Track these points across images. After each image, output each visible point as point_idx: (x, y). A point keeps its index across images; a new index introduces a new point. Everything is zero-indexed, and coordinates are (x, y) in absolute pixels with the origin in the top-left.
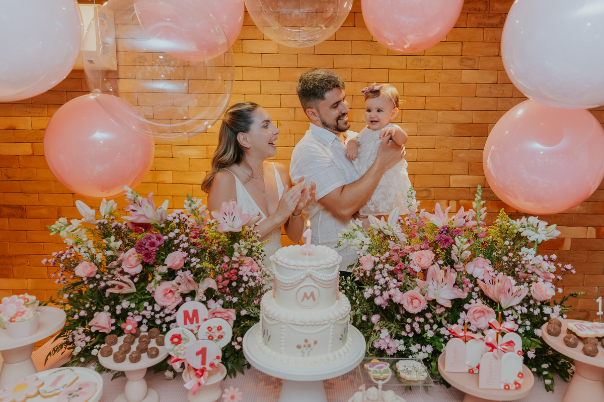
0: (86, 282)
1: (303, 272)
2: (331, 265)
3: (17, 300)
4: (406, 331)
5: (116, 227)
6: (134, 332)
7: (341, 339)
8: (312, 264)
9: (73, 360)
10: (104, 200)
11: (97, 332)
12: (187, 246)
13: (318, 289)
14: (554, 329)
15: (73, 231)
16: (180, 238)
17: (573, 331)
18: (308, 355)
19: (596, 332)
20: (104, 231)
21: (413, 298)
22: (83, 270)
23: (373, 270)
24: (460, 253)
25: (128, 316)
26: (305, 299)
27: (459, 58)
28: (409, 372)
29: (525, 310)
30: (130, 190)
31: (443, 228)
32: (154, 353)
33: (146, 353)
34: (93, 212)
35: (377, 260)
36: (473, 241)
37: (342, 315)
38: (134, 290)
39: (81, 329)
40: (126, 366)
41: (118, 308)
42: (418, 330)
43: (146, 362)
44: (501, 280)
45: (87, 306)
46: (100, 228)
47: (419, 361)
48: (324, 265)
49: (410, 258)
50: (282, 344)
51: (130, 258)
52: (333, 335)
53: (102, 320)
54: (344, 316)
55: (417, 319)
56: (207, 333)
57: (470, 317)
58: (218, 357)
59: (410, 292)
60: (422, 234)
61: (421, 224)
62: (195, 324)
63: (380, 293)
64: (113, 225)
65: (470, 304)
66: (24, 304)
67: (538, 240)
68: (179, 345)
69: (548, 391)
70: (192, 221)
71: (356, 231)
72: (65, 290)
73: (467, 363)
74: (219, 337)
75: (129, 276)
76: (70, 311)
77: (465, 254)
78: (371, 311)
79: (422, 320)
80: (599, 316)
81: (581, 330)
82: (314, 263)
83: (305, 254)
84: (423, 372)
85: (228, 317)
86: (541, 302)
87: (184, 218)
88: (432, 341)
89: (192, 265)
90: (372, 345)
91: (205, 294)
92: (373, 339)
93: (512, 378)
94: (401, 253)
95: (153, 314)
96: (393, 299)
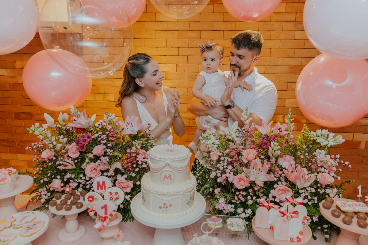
0: (47, 162)
1: (164, 162)
2: (182, 158)
3: (4, 171)
4: (235, 200)
5: (66, 130)
6: (71, 192)
7: (188, 204)
8: (169, 158)
9: (43, 206)
10: (61, 113)
11: (54, 190)
12: (105, 142)
13: (173, 173)
14: (327, 205)
15: (43, 131)
16: (102, 137)
17: (339, 207)
18: (166, 213)
19: (354, 208)
20: (59, 131)
21: (241, 179)
22: (46, 155)
23: (219, 161)
24: (273, 152)
25: (70, 182)
26: (165, 178)
27: (294, 23)
28: (233, 226)
29: (313, 190)
30: (73, 108)
31: (265, 135)
32: (79, 205)
33: (75, 206)
34: (53, 120)
35: (221, 154)
36: (285, 144)
37: (188, 190)
38: (74, 167)
39: (45, 189)
40: (63, 212)
41: (66, 177)
42: (242, 199)
43: (75, 211)
44: (299, 171)
45: (49, 175)
46: (57, 130)
47: (242, 219)
48: (177, 158)
49: (242, 153)
50: (151, 205)
51: (73, 149)
52: (182, 201)
53: (57, 184)
54: (190, 190)
55: (241, 193)
56: (109, 196)
57: (276, 193)
58: (114, 211)
59: (239, 176)
60: (252, 139)
61: (252, 132)
62: (103, 190)
63: (220, 175)
64: (65, 128)
65: (278, 184)
66: (8, 174)
67: (328, 145)
68: (93, 202)
69: (326, 242)
70: (109, 127)
71: (211, 136)
72: (38, 165)
73: (268, 223)
74: (116, 199)
75: (72, 159)
76: (39, 178)
77: (276, 153)
78: (216, 186)
79: (244, 194)
80: (359, 198)
81: (344, 206)
82: (172, 157)
83: (169, 151)
84: (242, 226)
85: (127, 185)
86: (325, 186)
87: (105, 125)
88: (252, 207)
89: (108, 154)
90: (214, 207)
91: (114, 171)
92: (215, 203)
93: (295, 234)
94: (236, 150)
95: (85, 181)
96: (228, 179)
